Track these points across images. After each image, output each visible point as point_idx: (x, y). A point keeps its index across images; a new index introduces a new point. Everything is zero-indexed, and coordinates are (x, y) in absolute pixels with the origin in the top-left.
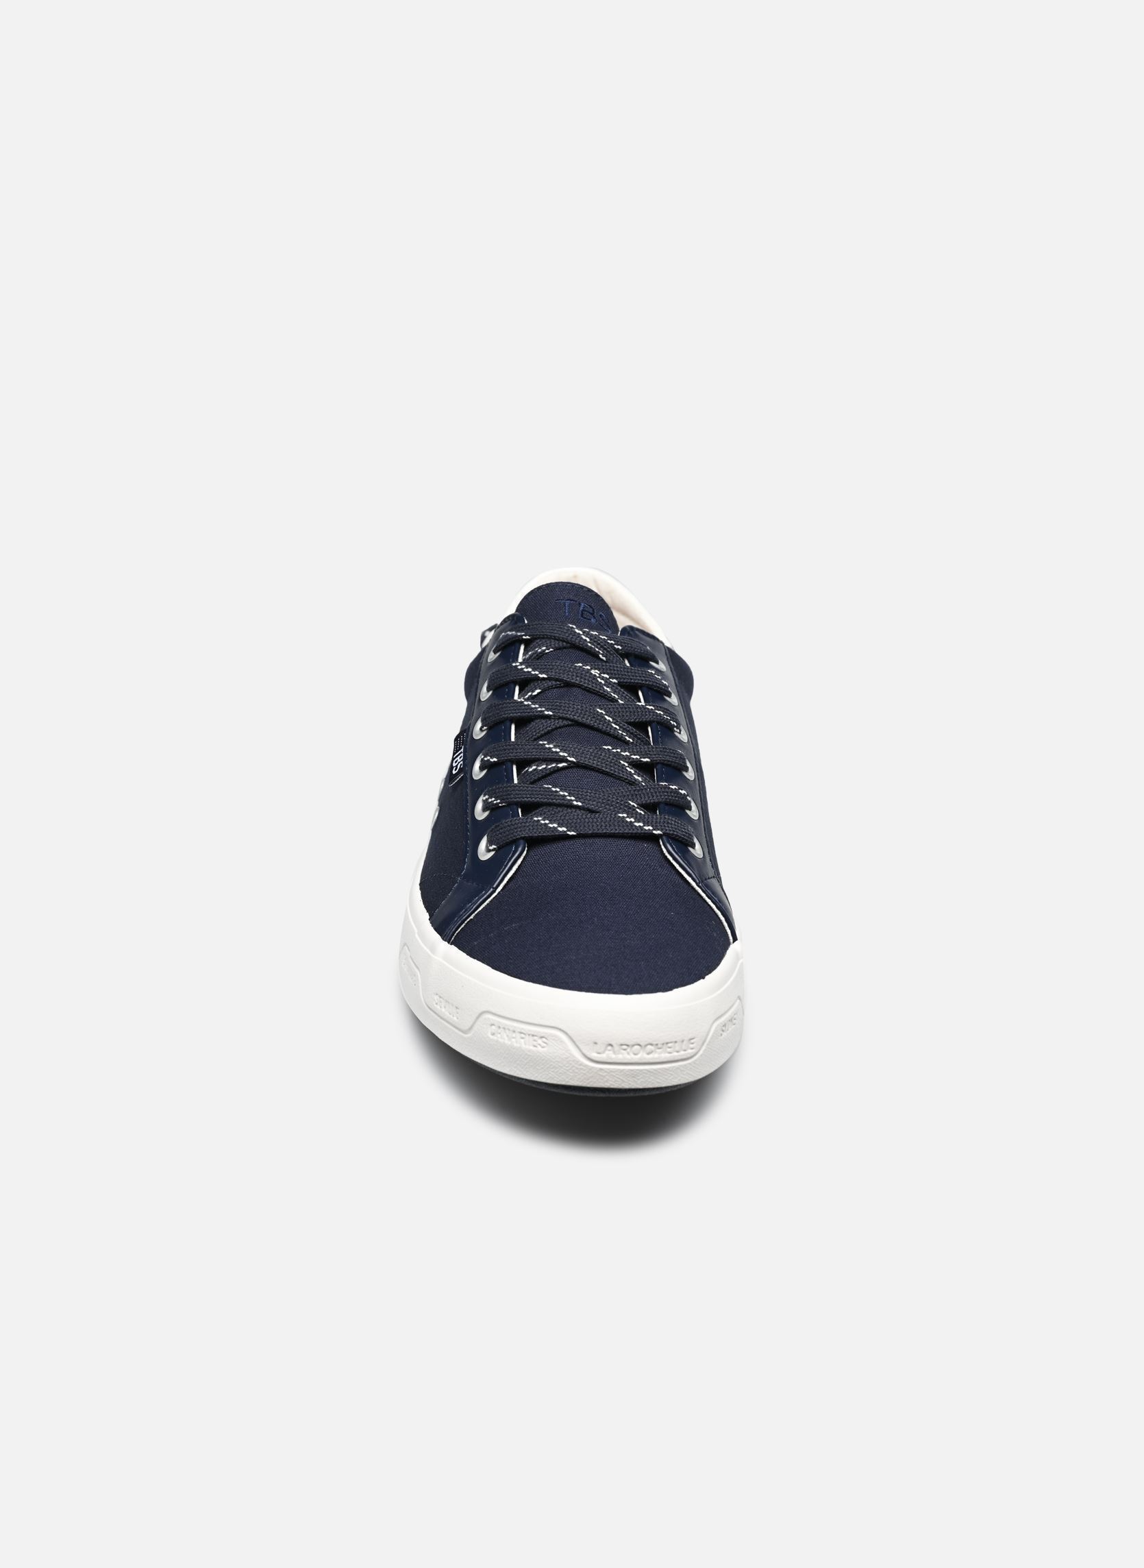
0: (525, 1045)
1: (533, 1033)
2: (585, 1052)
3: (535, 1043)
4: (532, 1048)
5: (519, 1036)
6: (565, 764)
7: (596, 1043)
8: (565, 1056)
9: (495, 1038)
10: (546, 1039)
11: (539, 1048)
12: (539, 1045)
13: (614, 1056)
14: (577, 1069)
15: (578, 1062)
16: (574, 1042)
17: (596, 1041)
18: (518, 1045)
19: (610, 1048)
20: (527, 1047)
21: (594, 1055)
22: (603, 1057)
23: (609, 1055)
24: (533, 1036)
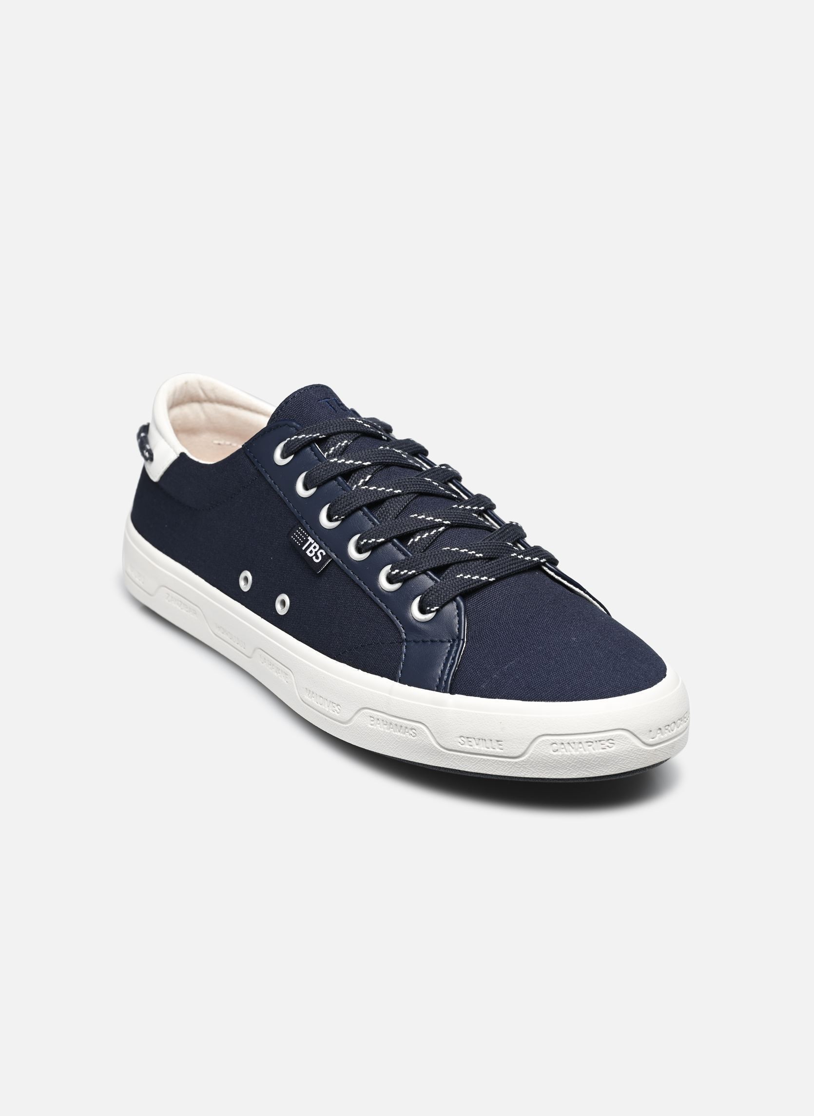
0: (596, 750)
1: (599, 739)
2: (644, 740)
3: (603, 746)
4: (602, 751)
5: (586, 745)
6: (443, 528)
7: (651, 731)
8: (630, 749)
9: (560, 753)
10: (612, 740)
11: (608, 749)
12: (608, 746)
13: (662, 737)
14: (640, 755)
15: (640, 750)
16: (635, 736)
17: (651, 730)
18: (588, 752)
19: (659, 731)
20: (597, 751)
21: (651, 741)
22: (656, 740)
23: (659, 737)
24: (600, 741)
